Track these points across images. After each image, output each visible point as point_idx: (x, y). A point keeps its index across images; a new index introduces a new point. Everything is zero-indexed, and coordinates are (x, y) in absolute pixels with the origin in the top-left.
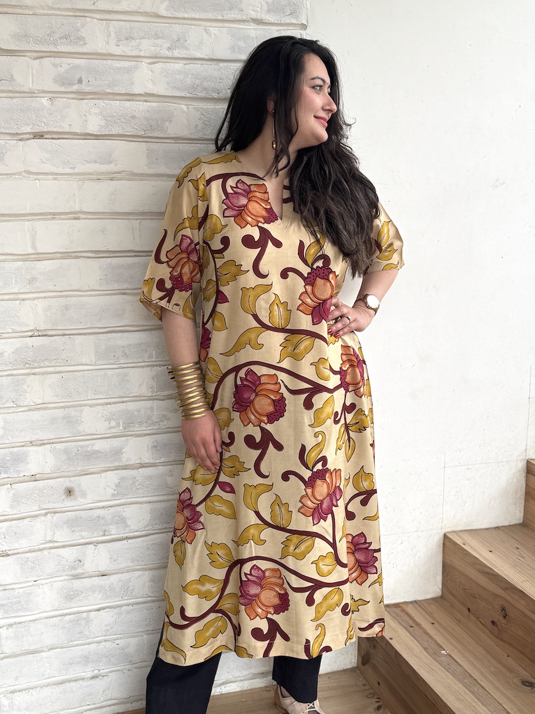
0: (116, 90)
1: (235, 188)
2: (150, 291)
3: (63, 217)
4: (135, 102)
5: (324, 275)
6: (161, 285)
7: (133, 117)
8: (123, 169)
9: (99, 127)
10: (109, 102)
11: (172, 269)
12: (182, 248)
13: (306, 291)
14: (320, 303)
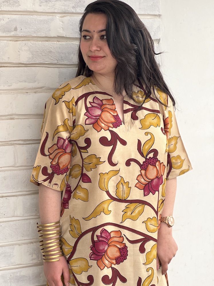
0: (39, 34)
1: (92, 103)
2: (37, 175)
3: (3, 118)
4: (51, 42)
5: (153, 163)
6: (44, 171)
7: (50, 52)
8: (43, 86)
9: (28, 59)
10: (34, 42)
11: (52, 160)
12: (58, 145)
13: (141, 174)
14: (149, 182)
